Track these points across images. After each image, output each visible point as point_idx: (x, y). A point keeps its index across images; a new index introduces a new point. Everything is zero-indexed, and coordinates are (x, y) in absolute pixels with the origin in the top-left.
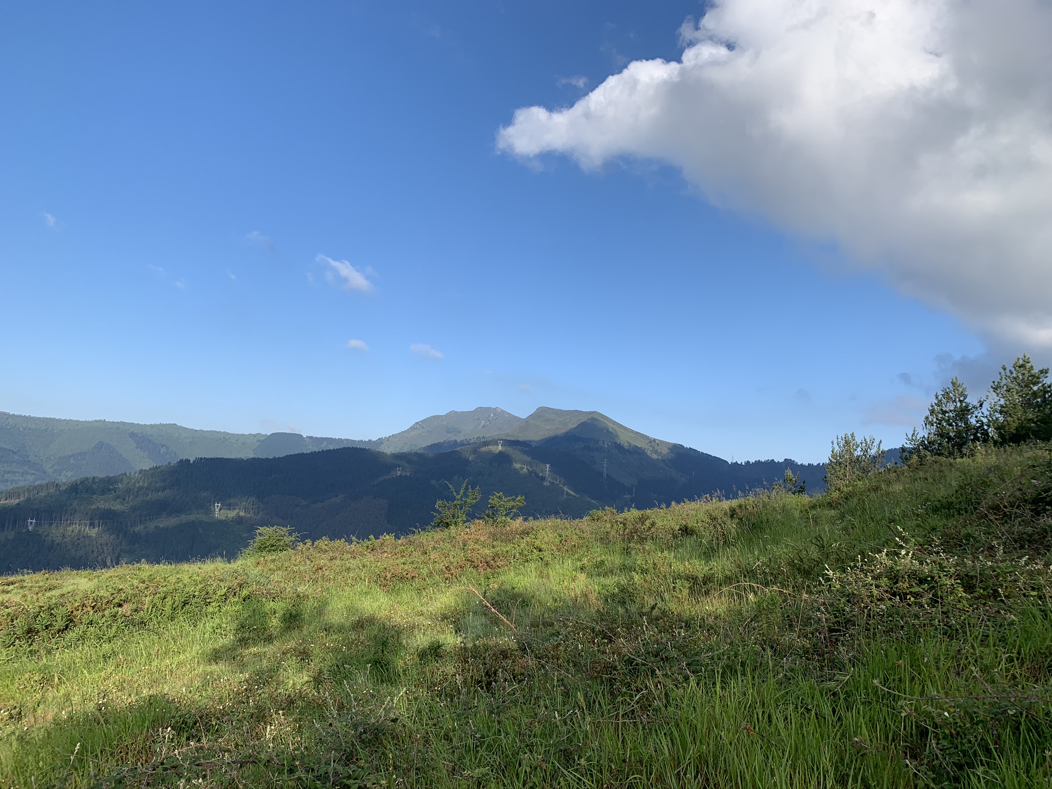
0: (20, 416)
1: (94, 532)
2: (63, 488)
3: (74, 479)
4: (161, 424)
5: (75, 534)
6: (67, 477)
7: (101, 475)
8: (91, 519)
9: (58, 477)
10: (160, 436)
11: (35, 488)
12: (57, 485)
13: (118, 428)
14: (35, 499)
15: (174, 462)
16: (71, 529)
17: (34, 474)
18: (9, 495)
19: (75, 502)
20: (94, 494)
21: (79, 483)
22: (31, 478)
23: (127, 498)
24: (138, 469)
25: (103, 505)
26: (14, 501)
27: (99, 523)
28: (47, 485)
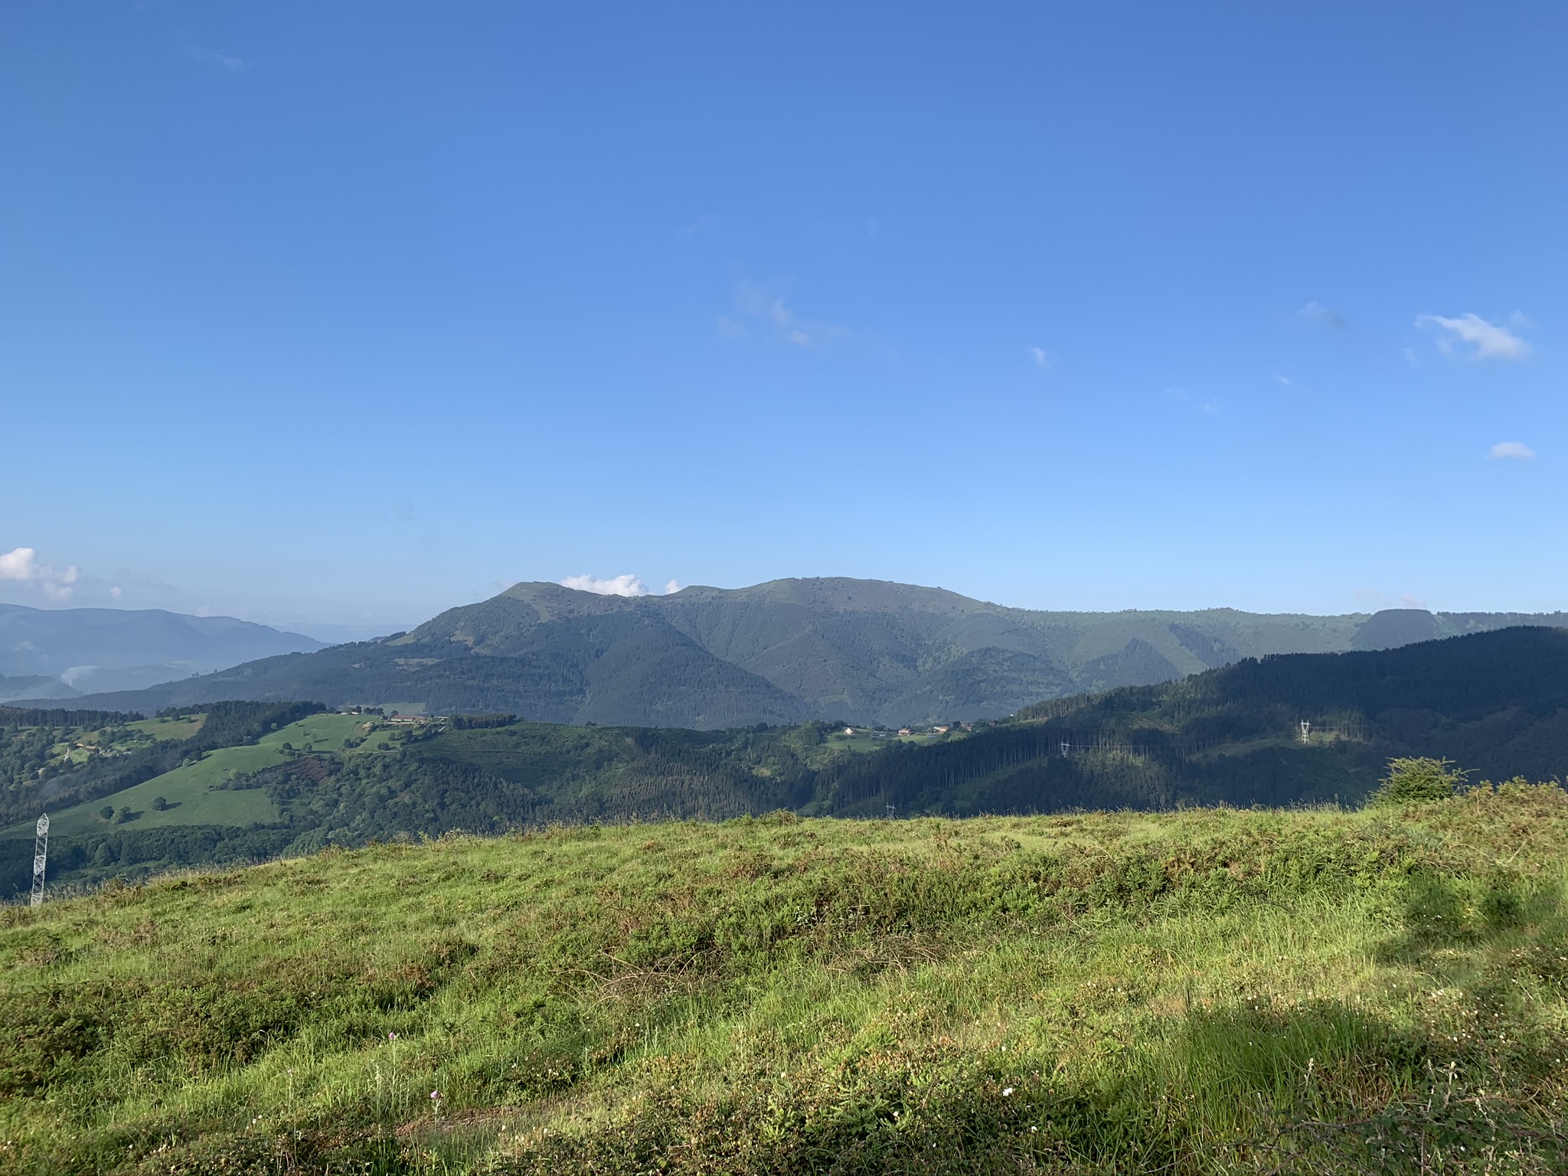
0: (1036, 612)
1: (1139, 761)
2: (1096, 702)
3: (1107, 690)
4: (1209, 611)
5: (1118, 763)
6: (1098, 688)
7: (1140, 684)
8: (1134, 743)
9: (1088, 688)
10: (1211, 626)
11: (1064, 702)
12: (1088, 698)
13: (1154, 619)
14: (1065, 718)
15: (1234, 662)
16: (1111, 755)
17: (1061, 684)
18: (1036, 711)
19: (1113, 721)
20: (1134, 709)
21: (1113, 695)
22: (1057, 690)
23: (1176, 715)
24: (1186, 675)
25: (1146, 724)
26: (1041, 720)
27: (1145, 748)
28: (1077, 698)
